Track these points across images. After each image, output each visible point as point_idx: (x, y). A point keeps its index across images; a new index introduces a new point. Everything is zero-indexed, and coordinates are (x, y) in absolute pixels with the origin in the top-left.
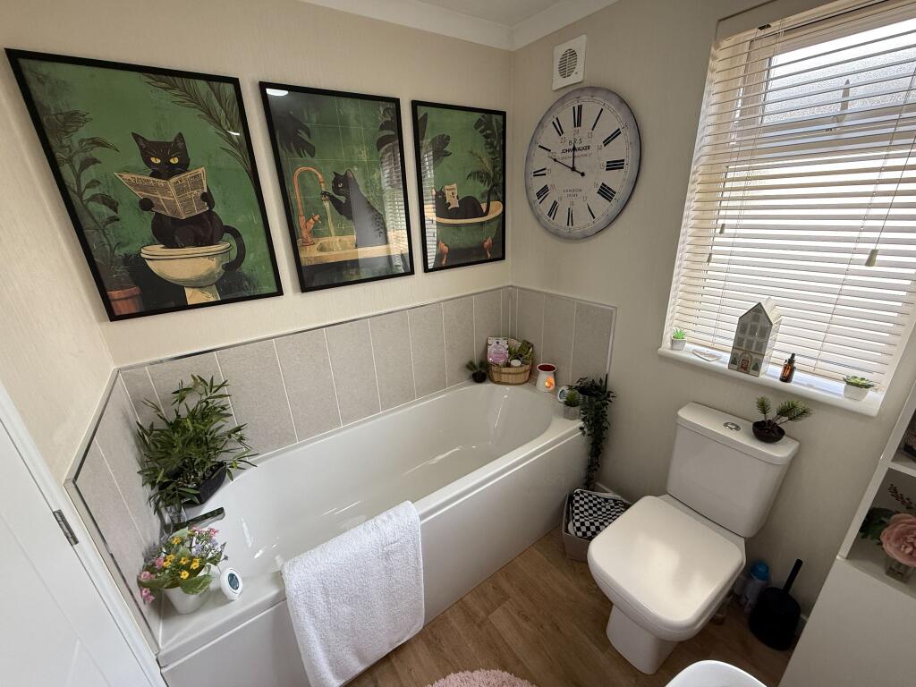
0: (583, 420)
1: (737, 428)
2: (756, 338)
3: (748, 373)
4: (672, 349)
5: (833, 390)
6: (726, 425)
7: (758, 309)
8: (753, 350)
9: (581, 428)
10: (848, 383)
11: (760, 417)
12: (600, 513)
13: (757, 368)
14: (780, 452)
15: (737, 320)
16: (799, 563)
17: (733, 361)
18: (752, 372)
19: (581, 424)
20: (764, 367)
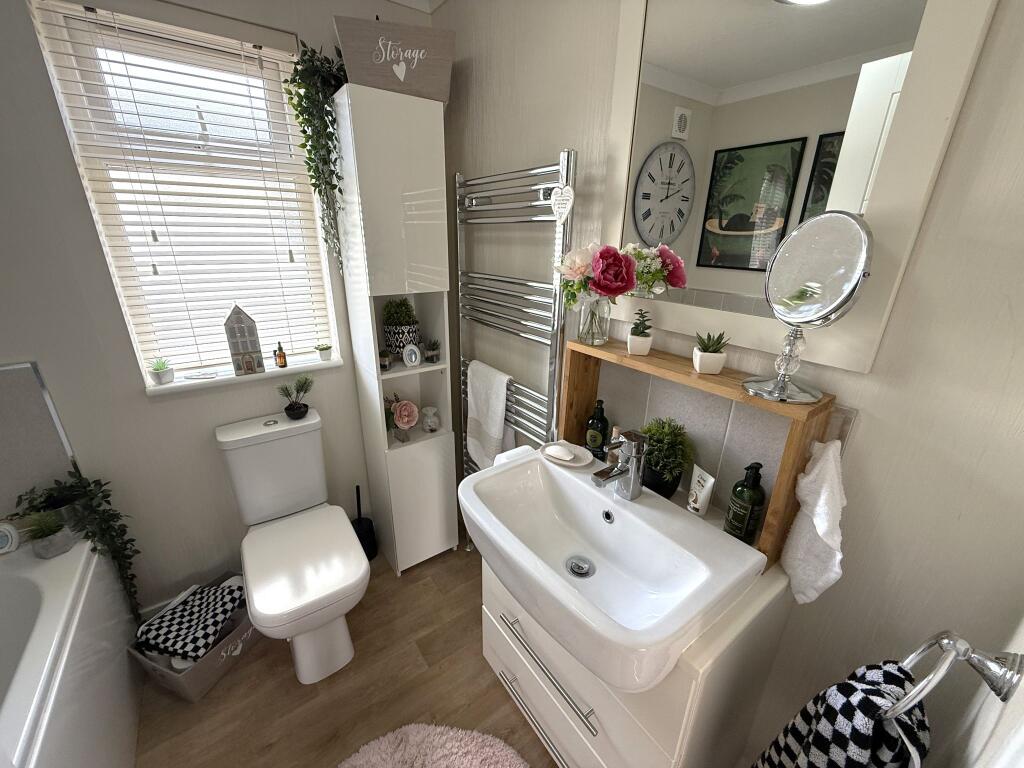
0: (87, 537)
1: (276, 422)
2: (248, 339)
3: (255, 372)
4: (161, 384)
5: (315, 360)
6: (266, 424)
7: (237, 311)
8: (250, 350)
9: (94, 550)
10: (321, 350)
11: (286, 402)
12: (196, 615)
13: (260, 365)
14: (313, 419)
15: (223, 329)
16: (358, 488)
17: (238, 368)
18: (258, 369)
19: (89, 544)
20: (266, 363)
